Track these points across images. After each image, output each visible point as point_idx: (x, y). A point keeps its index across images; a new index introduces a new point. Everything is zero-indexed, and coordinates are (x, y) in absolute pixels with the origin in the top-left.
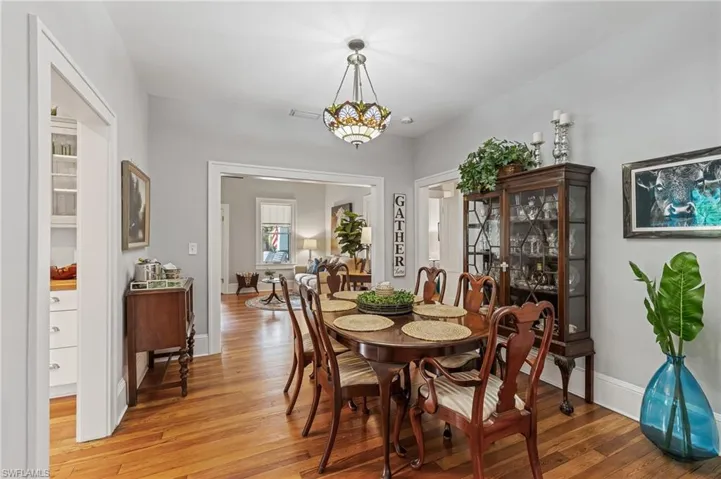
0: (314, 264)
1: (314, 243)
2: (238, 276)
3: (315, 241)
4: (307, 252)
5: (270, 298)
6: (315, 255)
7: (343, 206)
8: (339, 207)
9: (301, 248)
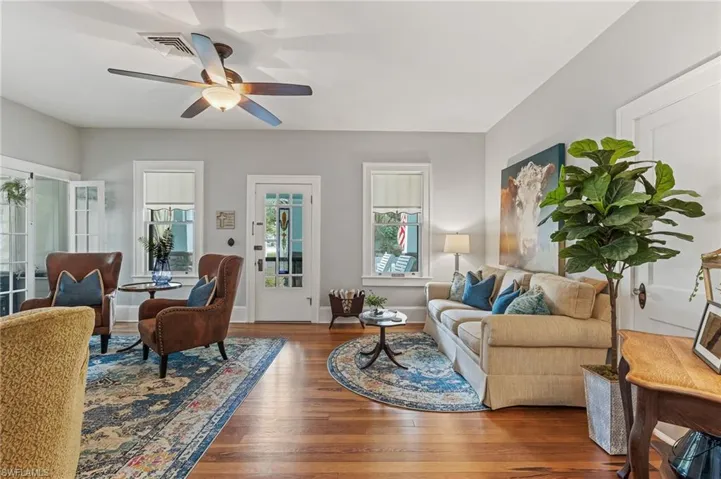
0: (466, 283)
1: (464, 242)
2: (332, 296)
3: (467, 236)
4: (452, 257)
5: (376, 352)
6: (467, 266)
7: (539, 159)
8: (524, 163)
9: (440, 251)
